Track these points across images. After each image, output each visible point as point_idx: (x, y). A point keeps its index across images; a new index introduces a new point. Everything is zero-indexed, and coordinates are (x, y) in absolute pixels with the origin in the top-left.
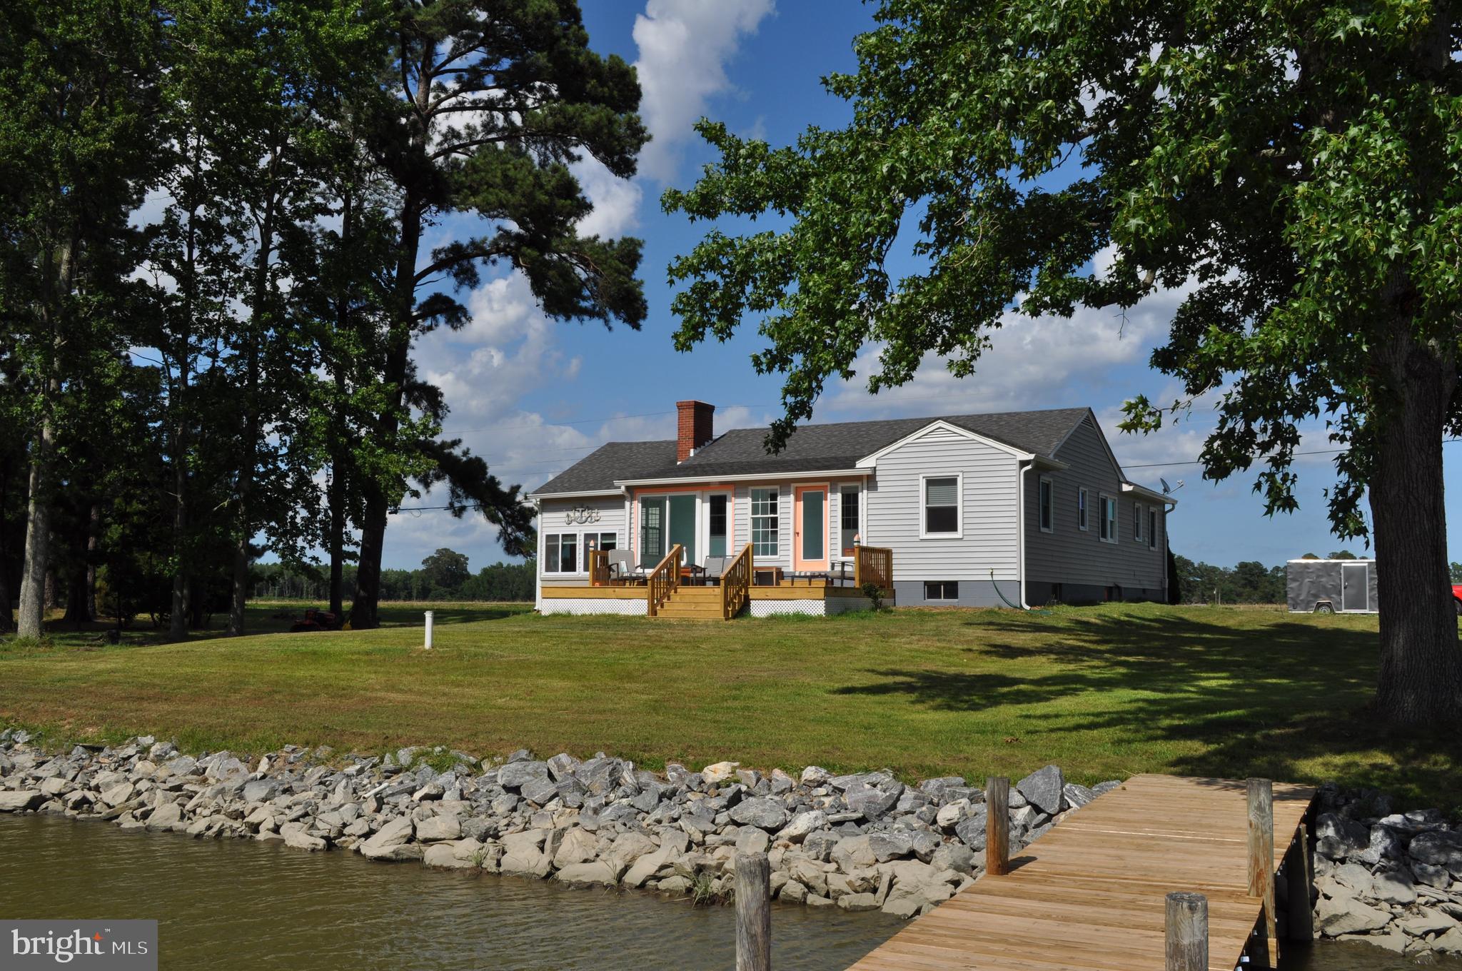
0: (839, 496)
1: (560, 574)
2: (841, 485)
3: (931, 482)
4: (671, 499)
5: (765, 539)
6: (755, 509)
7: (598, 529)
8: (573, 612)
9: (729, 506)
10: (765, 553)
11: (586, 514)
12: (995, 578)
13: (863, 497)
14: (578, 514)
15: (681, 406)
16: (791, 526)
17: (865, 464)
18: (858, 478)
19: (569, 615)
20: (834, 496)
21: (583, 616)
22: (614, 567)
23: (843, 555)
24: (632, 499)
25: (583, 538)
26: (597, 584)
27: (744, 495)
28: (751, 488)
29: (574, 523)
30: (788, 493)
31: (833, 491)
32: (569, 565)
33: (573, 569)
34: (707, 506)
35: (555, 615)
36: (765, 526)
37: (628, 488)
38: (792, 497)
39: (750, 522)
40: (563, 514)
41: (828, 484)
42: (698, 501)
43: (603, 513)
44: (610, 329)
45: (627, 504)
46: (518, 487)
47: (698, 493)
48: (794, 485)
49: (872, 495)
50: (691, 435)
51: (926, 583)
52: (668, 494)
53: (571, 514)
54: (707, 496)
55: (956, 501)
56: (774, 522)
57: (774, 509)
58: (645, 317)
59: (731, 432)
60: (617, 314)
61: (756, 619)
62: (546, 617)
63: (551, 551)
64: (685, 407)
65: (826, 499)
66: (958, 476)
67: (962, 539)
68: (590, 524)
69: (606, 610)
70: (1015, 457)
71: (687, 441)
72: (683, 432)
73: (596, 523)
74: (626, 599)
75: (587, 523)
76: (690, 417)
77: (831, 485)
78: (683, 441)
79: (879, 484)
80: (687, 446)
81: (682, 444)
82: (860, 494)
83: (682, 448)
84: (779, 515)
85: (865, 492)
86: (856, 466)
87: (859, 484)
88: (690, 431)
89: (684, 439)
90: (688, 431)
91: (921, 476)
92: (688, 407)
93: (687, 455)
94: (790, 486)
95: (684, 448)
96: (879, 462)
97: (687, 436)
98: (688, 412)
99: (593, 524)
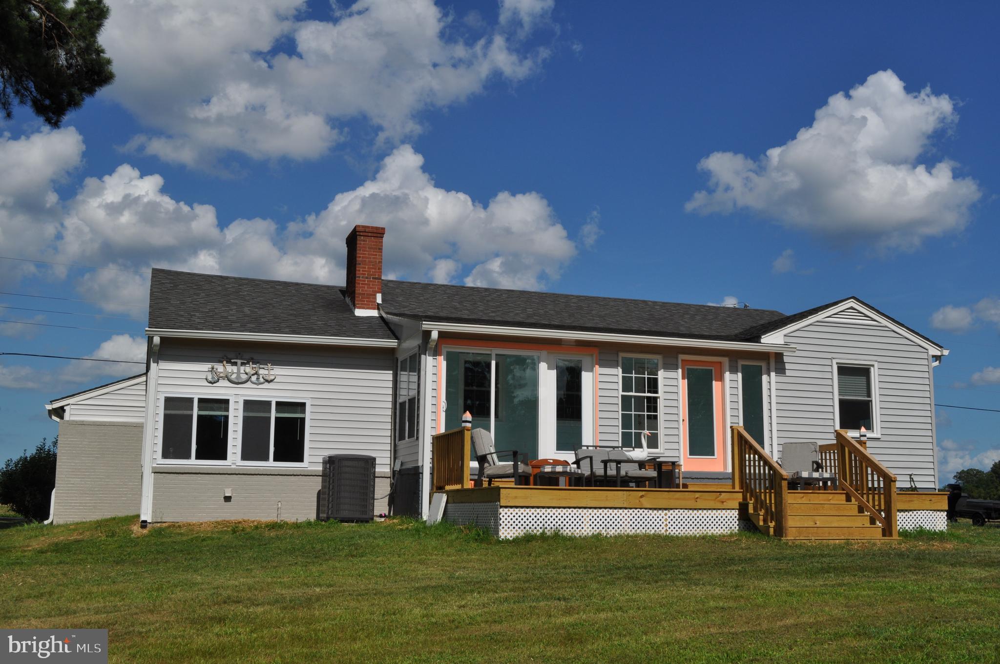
0: (740, 377)
1: (192, 463)
2: (741, 363)
3: (843, 370)
5: (640, 425)
6: (627, 386)
7: (271, 394)
9: (587, 378)
10: (639, 446)
11: (248, 369)
13: (770, 383)
14: (230, 368)
15: (362, 232)
16: (680, 411)
17: (772, 340)
18: (764, 356)
20: (734, 376)
24: (435, 353)
25: (241, 406)
27: (614, 365)
28: (622, 355)
29: (222, 383)
30: (674, 367)
31: (733, 370)
33: (221, 453)
34: (554, 377)
36: (639, 408)
38: (680, 372)
39: (618, 402)
40: (205, 367)
41: (726, 360)
42: (543, 366)
43: (278, 372)
45: (429, 360)
47: (542, 353)
48: (682, 357)
49: (782, 379)
52: (495, 351)
53: (220, 368)
54: (555, 359)
55: (870, 395)
56: (652, 404)
57: (653, 385)
62: (507, 541)
64: (370, 234)
65: (721, 379)
66: (873, 366)
67: (879, 439)
68: (255, 386)
69: (626, 528)
70: (926, 351)
71: (371, 281)
72: (365, 268)
73: (266, 385)
74: (660, 509)
75: (249, 384)
76: (376, 249)
77: (730, 361)
78: (365, 281)
79: (787, 366)
80: (371, 288)
81: (362, 284)
82: (765, 378)
83: (362, 290)
84: (660, 394)
85: (773, 374)
86: (762, 341)
87: (763, 365)
88: (375, 269)
89: (367, 278)
90: (373, 268)
91: (835, 362)
92: (375, 235)
93: (372, 302)
94: (677, 358)
95: (366, 290)
96: (789, 340)
97: (372, 275)
98: (373, 242)
99: (260, 386)
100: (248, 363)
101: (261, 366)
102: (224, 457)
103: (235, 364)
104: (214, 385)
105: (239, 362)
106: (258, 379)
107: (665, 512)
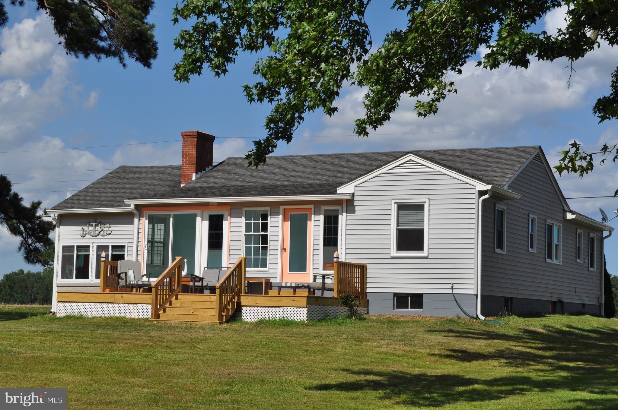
0: (322, 217)
1: (74, 281)
2: (323, 208)
3: (401, 207)
4: (175, 217)
5: (256, 253)
6: (248, 228)
7: (109, 242)
8: (85, 315)
9: (226, 224)
10: (256, 266)
11: (98, 228)
12: (455, 292)
13: (343, 219)
14: (91, 228)
15: (185, 136)
16: (280, 243)
17: (345, 190)
18: (339, 202)
19: (81, 317)
20: (317, 218)
21: (94, 318)
22: (123, 276)
23: (324, 269)
24: (140, 216)
25: (95, 249)
26: (107, 291)
27: (239, 215)
28: (245, 209)
29: (88, 236)
30: (277, 214)
31: (317, 213)
32: (83, 273)
33: (86, 276)
34: (206, 224)
35: (68, 317)
36: (256, 242)
37: (137, 206)
38: (281, 217)
39: (243, 239)
40: (79, 228)
41: (312, 207)
42: (198, 219)
43: (114, 228)
44: (124, 66)
45: (136, 220)
46: (39, 203)
47: (198, 212)
48: (282, 207)
49: (350, 217)
50: (194, 161)
51: (395, 294)
52: (172, 213)
53: (86, 228)
54: (207, 216)
55: (422, 223)
56: (265, 239)
57: (265, 227)
58: (155, 56)
59: (229, 159)
60: (130, 53)
61: (246, 323)
62: (61, 319)
63: (67, 260)
64: (189, 137)
65: (310, 220)
66: (425, 202)
67: (427, 257)
68: (102, 237)
69: (114, 313)
70: (474, 187)
71: (190, 166)
72: (186, 158)
73: (108, 237)
74: (132, 304)
75: (99, 237)
76: (193, 145)
77: (315, 208)
78: (186, 166)
79: (357, 208)
80: (190, 170)
81: (185, 168)
82: (340, 216)
83: (185, 173)
84: (269, 232)
85: (344, 214)
86: (338, 192)
87: (339, 208)
88: (192, 158)
89: (188, 164)
90: (191, 158)
91: (393, 202)
92: (192, 136)
93: (190, 179)
94: (279, 208)
95: (187, 173)
96: (357, 189)
97: (190, 162)
98: (191, 141)
99: (105, 237)
100: (98, 225)
101: (105, 226)
103: (92, 225)
104: (84, 238)
105: (94, 224)
106: (104, 233)
107: (135, 305)
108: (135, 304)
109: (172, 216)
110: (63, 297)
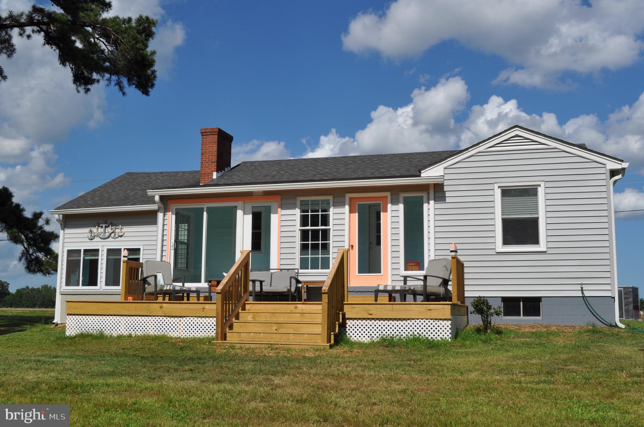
0: (401, 207)
1: (81, 288)
2: (402, 195)
3: (506, 192)
4: (209, 210)
5: (315, 252)
6: (304, 221)
7: (122, 244)
8: (107, 333)
9: (275, 219)
10: (315, 267)
11: (109, 230)
12: (587, 294)
13: (429, 208)
14: (101, 230)
15: (204, 133)
16: (346, 239)
17: (431, 173)
18: (424, 188)
19: (101, 337)
20: (395, 207)
21: (120, 337)
22: (151, 280)
23: (406, 269)
24: (166, 211)
25: (105, 253)
26: (130, 299)
27: (292, 206)
28: (300, 199)
29: (97, 239)
30: (342, 205)
31: (395, 202)
32: (92, 280)
34: (249, 219)
35: (83, 337)
36: (315, 238)
37: (162, 198)
38: (347, 207)
39: (298, 235)
40: (87, 230)
41: (388, 194)
42: (239, 213)
43: (128, 230)
44: (124, 94)
45: (160, 215)
46: (41, 214)
47: (239, 204)
48: (348, 196)
49: (439, 205)
50: (215, 159)
51: (502, 297)
52: (206, 205)
53: (94, 230)
54: (249, 207)
55: (537, 211)
56: (325, 234)
57: (325, 220)
58: (153, 86)
59: (243, 163)
60: (130, 81)
62: (71, 338)
63: (72, 266)
64: (209, 134)
65: (386, 211)
66: (540, 185)
67: (546, 252)
68: (113, 240)
69: (150, 331)
70: (604, 166)
71: (210, 165)
72: (206, 156)
73: (120, 239)
74: (176, 317)
75: (110, 239)
76: (213, 142)
77: (392, 195)
78: (206, 165)
79: (447, 194)
80: (210, 169)
81: (205, 167)
82: (425, 206)
83: (205, 171)
84: (331, 227)
85: (432, 202)
86: (422, 175)
87: (424, 195)
88: (212, 156)
89: (207, 163)
90: (211, 156)
91: (496, 186)
92: (212, 133)
93: (210, 178)
94: (345, 196)
95: (207, 171)
96: (448, 171)
97: (210, 160)
98: (211, 138)
99: (116, 240)
100: (109, 226)
101: (117, 227)
102: (96, 284)
103: (102, 227)
104: (92, 241)
105: (104, 226)
106: (115, 235)
108: (180, 317)
109: (205, 209)
110: (75, 308)
